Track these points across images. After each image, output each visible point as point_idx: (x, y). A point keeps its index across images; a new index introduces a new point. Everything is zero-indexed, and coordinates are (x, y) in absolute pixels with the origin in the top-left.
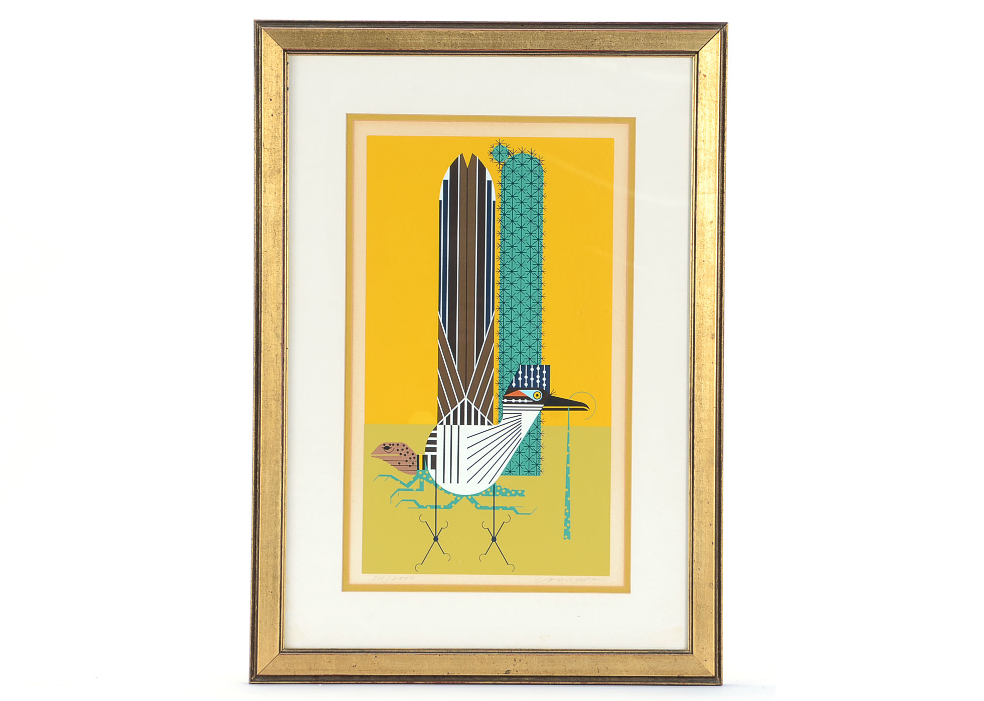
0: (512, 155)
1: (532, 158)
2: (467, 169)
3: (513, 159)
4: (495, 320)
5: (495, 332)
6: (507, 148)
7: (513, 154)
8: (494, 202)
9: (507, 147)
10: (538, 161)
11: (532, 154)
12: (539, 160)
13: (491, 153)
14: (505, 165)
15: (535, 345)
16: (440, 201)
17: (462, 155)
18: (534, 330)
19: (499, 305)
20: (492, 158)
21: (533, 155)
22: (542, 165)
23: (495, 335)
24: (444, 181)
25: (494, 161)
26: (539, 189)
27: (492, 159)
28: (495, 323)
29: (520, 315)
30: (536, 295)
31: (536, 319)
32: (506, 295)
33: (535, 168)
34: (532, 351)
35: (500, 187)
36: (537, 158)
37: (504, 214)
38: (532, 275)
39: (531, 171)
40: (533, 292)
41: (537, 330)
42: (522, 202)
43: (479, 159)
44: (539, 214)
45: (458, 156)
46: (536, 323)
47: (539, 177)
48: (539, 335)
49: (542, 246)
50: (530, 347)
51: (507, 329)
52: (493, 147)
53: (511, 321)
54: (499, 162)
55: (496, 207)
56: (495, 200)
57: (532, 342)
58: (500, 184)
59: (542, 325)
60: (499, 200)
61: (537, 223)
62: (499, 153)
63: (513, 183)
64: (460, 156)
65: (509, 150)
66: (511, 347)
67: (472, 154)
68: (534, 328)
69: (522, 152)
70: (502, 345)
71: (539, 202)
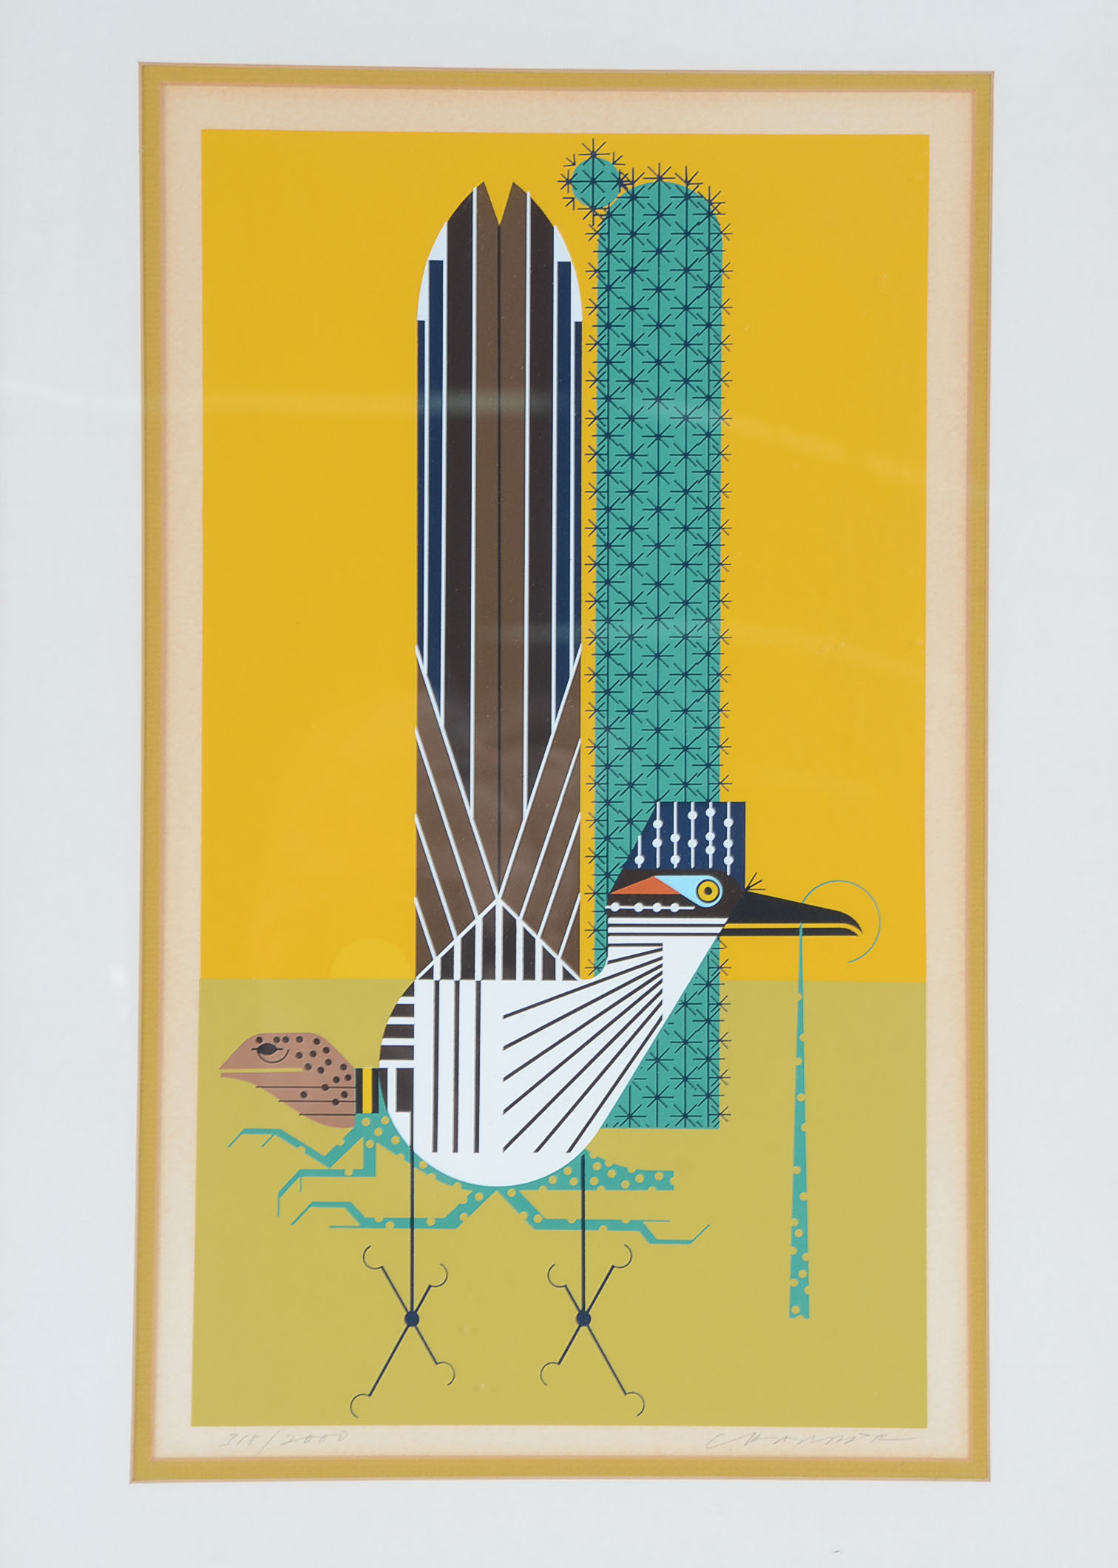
0: (630, 187)
1: (687, 197)
2: (499, 228)
3: (633, 197)
4: (584, 671)
5: (585, 706)
6: (618, 168)
7: (633, 183)
8: (578, 325)
9: (614, 163)
10: (706, 205)
11: (688, 183)
12: (710, 202)
13: (569, 182)
14: (609, 215)
15: (702, 742)
16: (421, 324)
17: (482, 189)
18: (698, 701)
19: (594, 626)
20: (572, 195)
21: (691, 187)
22: (718, 217)
23: (584, 716)
24: (431, 262)
25: (579, 204)
26: (709, 287)
27: (573, 199)
28: (584, 679)
29: (658, 656)
30: (702, 596)
31: (702, 668)
32: (615, 597)
33: (699, 224)
34: (691, 761)
35: (595, 281)
36: (702, 196)
37: (608, 362)
38: (691, 540)
39: (687, 234)
40: (693, 588)
41: (705, 699)
42: (659, 326)
43: (533, 203)
44: (709, 361)
45: (470, 192)
46: (703, 679)
47: (709, 251)
48: (712, 714)
49: (720, 454)
50: (686, 749)
51: (617, 696)
52: (574, 164)
53: (631, 675)
54: (593, 208)
55: (585, 339)
56: (580, 320)
57: (693, 734)
58: (596, 271)
59: (722, 684)
60: (596, 321)
61: (704, 386)
62: (593, 181)
63: (633, 270)
64: (478, 188)
65: (620, 173)
66: (631, 749)
67: (514, 184)
68: (699, 695)
69: (660, 178)
70: (604, 744)
71: (709, 325)
